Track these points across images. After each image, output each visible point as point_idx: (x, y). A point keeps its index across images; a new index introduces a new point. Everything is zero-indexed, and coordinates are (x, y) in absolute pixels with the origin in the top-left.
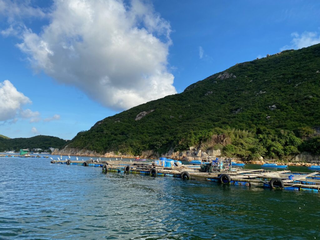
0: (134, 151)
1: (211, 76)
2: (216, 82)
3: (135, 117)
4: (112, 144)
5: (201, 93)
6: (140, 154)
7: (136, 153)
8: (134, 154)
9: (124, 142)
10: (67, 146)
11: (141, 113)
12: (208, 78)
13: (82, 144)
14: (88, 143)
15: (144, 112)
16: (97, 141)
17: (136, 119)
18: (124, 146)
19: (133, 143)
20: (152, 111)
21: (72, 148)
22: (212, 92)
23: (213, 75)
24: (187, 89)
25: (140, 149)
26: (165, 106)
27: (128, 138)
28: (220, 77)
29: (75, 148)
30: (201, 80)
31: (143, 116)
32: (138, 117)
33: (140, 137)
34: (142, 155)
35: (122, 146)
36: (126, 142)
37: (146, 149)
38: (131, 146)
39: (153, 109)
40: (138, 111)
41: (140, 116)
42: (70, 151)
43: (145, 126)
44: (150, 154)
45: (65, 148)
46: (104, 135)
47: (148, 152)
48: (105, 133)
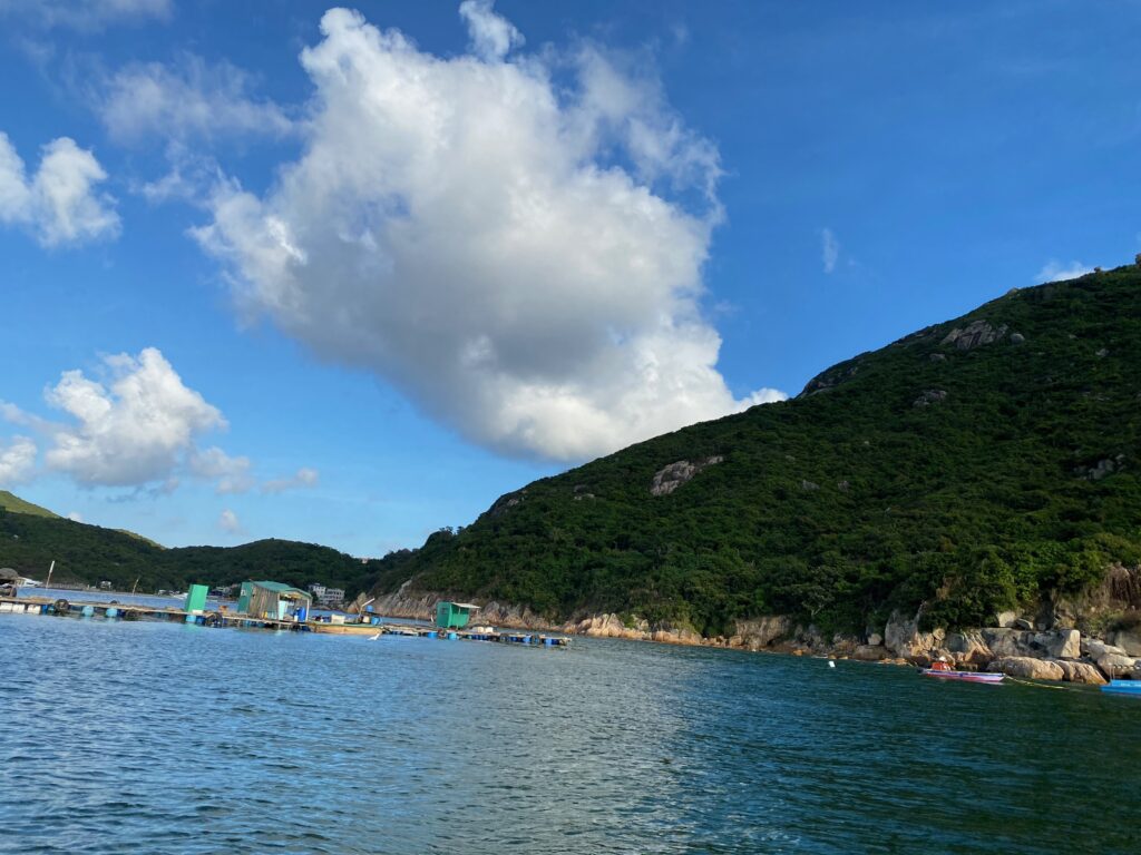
0: (700, 615)
1: (911, 336)
2: (942, 356)
3: (651, 483)
4: (595, 582)
5: (896, 398)
6: (727, 629)
7: (709, 622)
8: (702, 627)
9: (649, 579)
10: (408, 583)
11: (669, 468)
12: (900, 341)
13: (470, 577)
14: (492, 574)
15: (684, 464)
16: (528, 566)
17: (656, 491)
18: (656, 593)
19: (693, 584)
20: (714, 460)
21: (429, 589)
22: (945, 393)
23: (919, 332)
24: (821, 384)
25: (726, 609)
26: (764, 442)
27: (662, 561)
28: (955, 337)
29: (442, 590)
30: (873, 349)
31: (681, 478)
32: (663, 481)
33: (713, 561)
34: (734, 633)
35: (643, 594)
36: (657, 579)
37: (753, 612)
38: (688, 595)
39: (716, 454)
40: (658, 459)
41: (669, 477)
42: (424, 600)
43: (710, 518)
44: (771, 634)
45: (401, 591)
46: (553, 545)
47: (764, 623)
48: (556, 538)
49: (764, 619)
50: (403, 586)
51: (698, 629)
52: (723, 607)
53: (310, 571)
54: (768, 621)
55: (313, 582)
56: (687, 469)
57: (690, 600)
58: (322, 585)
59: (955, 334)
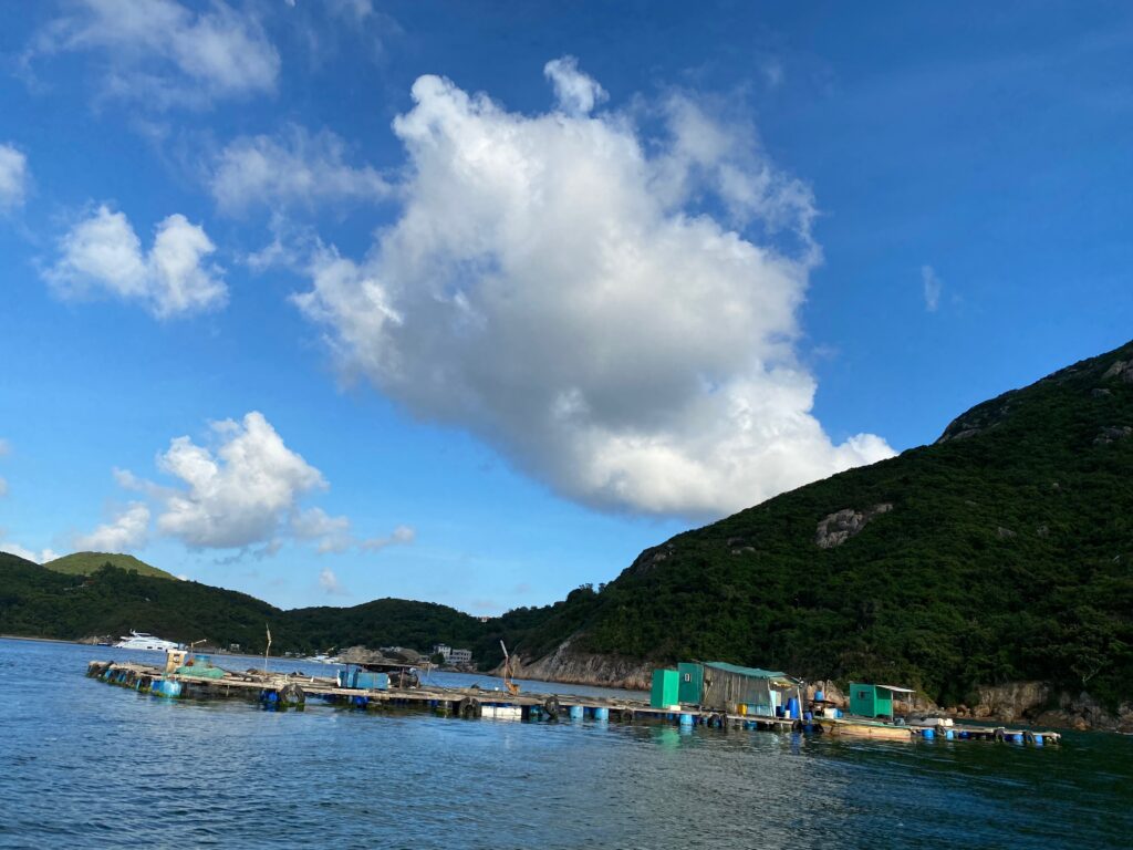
0: (934, 681)
1: (1062, 371)
2: (1106, 391)
3: (815, 535)
4: (789, 644)
5: (1070, 436)
6: (970, 696)
7: (945, 688)
8: (936, 695)
9: (860, 641)
10: (565, 645)
11: (833, 517)
12: (1050, 377)
13: (637, 638)
14: (662, 636)
15: (850, 513)
16: (703, 626)
17: (824, 542)
18: (873, 657)
19: (919, 646)
20: (883, 508)
21: (593, 651)
22: (1129, 429)
23: (1070, 367)
24: (965, 425)
25: (966, 674)
26: (935, 487)
27: (871, 621)
28: (1119, 370)
29: (608, 652)
30: (1020, 386)
31: (851, 529)
32: (829, 532)
33: (933, 619)
34: (978, 703)
35: (857, 658)
36: (869, 641)
37: (1000, 677)
38: (919, 659)
39: (884, 501)
40: (817, 508)
41: (835, 527)
42: (589, 664)
43: (905, 571)
44: (1025, 703)
45: (560, 653)
46: (726, 603)
47: (1016, 691)
48: (731, 596)
49: (1015, 685)
50: (562, 647)
51: (932, 697)
52: (961, 671)
53: (432, 631)
54: (1021, 688)
55: (437, 643)
56: (855, 519)
57: (920, 664)
58: (447, 645)
59: (1118, 367)
